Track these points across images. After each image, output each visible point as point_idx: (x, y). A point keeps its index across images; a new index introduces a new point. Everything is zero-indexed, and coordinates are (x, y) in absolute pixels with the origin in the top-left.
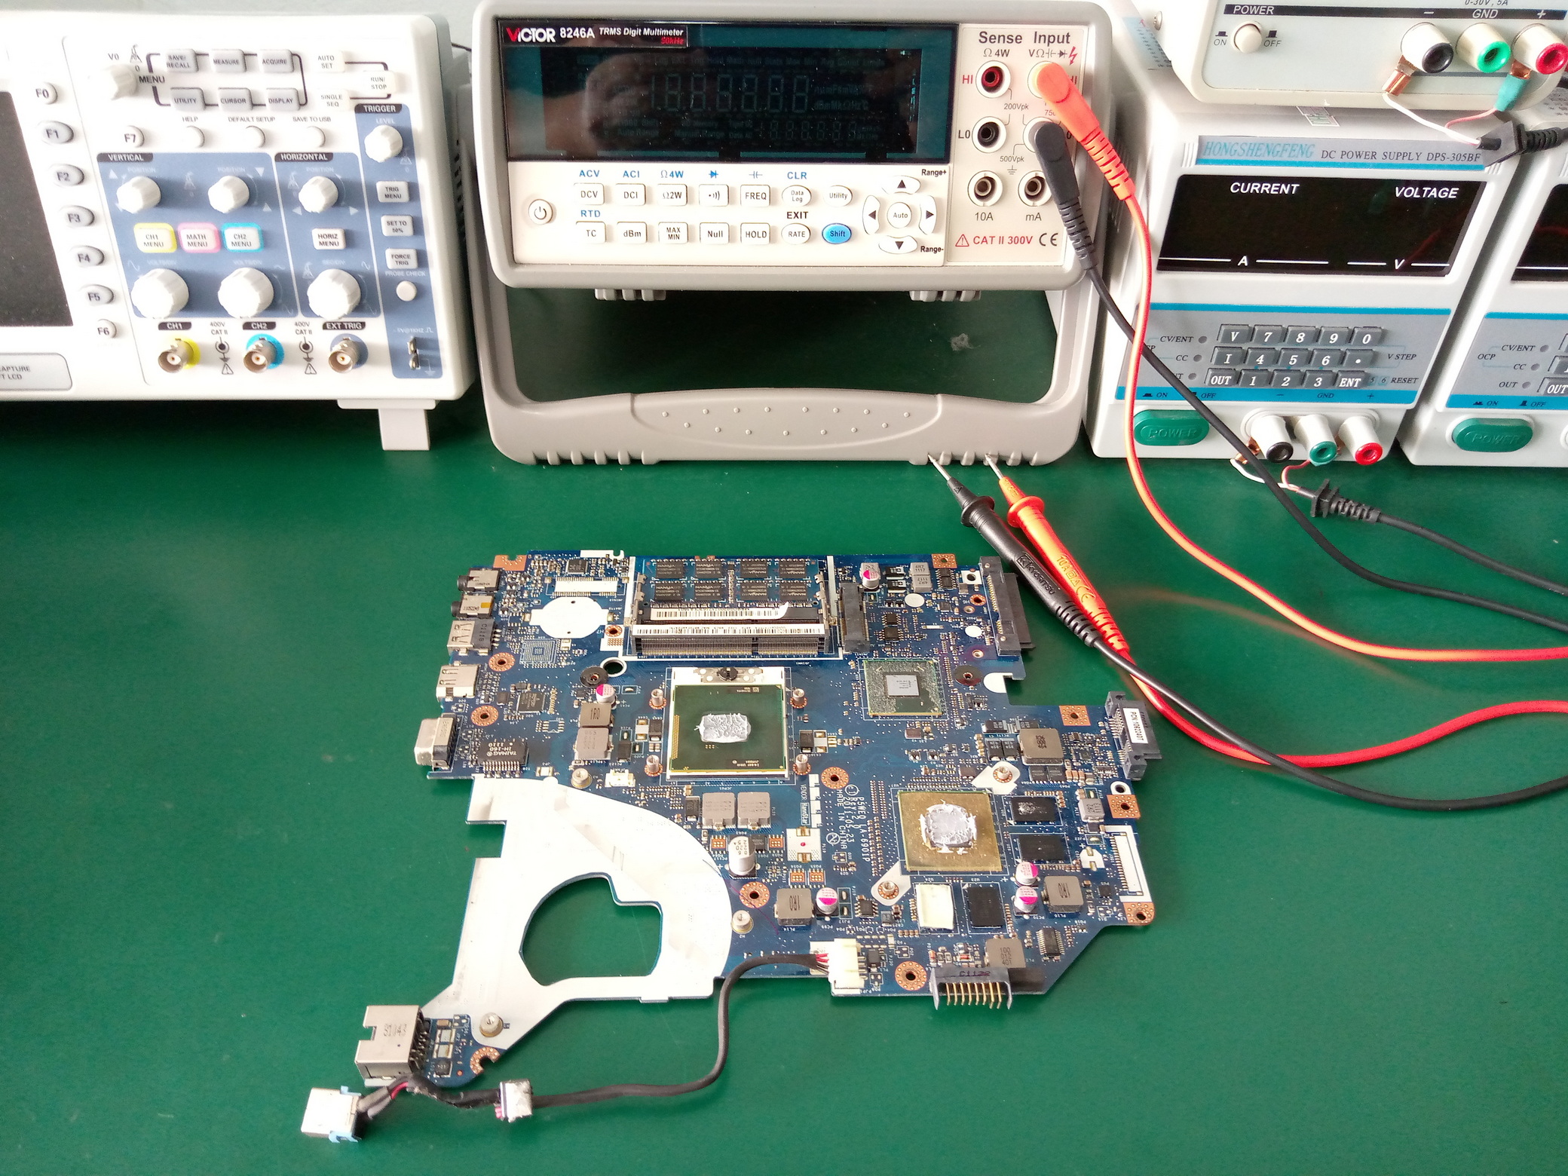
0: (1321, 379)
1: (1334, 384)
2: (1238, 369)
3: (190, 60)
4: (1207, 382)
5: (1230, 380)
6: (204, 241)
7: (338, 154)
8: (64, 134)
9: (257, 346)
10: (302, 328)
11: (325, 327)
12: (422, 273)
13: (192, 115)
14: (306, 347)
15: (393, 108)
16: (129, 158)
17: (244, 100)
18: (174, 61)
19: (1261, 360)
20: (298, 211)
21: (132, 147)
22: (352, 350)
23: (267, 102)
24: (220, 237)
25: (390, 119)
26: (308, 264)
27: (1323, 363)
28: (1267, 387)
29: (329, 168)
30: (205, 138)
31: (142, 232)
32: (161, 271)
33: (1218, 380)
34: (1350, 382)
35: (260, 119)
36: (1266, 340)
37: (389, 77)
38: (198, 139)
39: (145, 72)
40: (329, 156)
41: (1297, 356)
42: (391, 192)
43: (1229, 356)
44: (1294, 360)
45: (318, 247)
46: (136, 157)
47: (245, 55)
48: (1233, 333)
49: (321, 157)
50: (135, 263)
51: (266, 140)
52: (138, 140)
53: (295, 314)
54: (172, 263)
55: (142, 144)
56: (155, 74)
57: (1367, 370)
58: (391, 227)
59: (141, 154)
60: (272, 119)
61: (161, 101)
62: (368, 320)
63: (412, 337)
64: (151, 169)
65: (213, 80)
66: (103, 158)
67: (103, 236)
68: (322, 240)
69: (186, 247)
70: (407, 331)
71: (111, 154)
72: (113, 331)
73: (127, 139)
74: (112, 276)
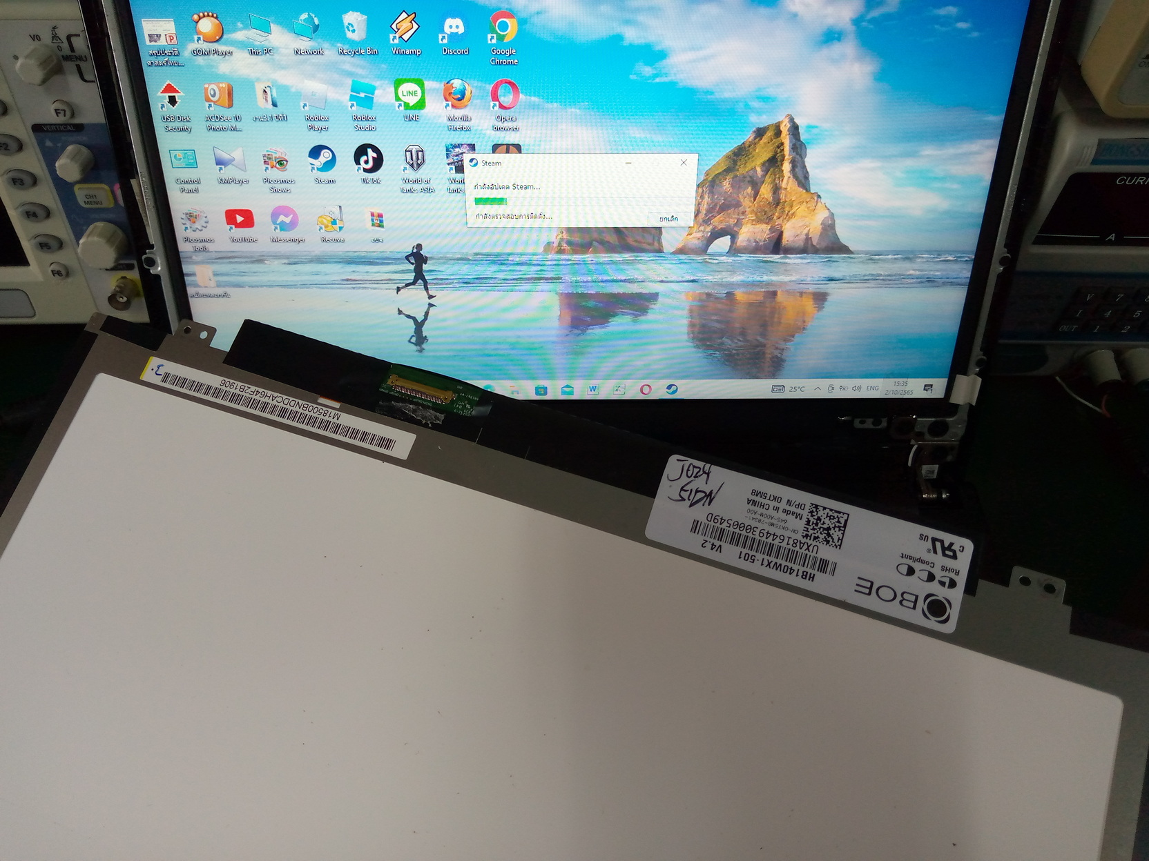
5: (1076, 328)
16: (62, 128)
21: (61, 119)
31: (81, 193)
32: (102, 225)
39: (66, 51)
41: (1141, 311)
43: (1081, 311)
46: (69, 128)
48: (1089, 295)
50: (79, 219)
52: (68, 113)
54: (111, 216)
55: (73, 115)
56: (77, 54)
59: (74, 125)
61: (86, 77)
64: (83, 137)
66: (37, 128)
67: (45, 195)
71: (45, 125)
72: (63, 273)
73: (57, 111)
74: (59, 226)
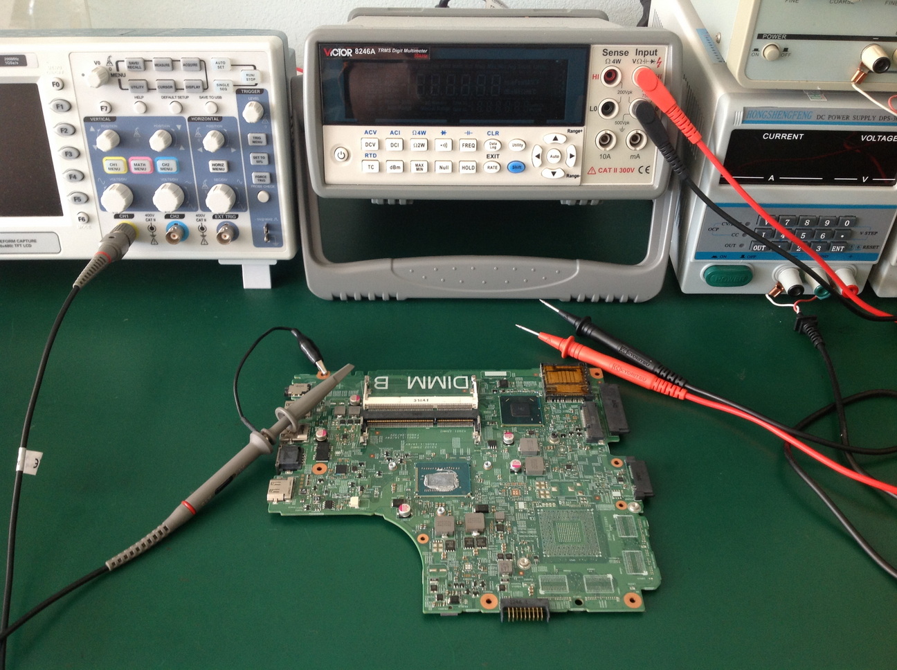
0: (820, 247)
1: (828, 249)
3: (141, 65)
4: (751, 249)
5: (765, 247)
6: (144, 167)
7: (225, 117)
8: (66, 107)
9: (174, 229)
10: (200, 218)
11: (214, 217)
12: (273, 186)
13: (140, 95)
14: (202, 229)
15: (259, 91)
16: (102, 119)
17: (171, 87)
18: (132, 65)
20: (201, 150)
21: (103, 113)
22: (231, 231)
23: (185, 88)
24: (154, 165)
25: (256, 98)
26: (205, 181)
27: (821, 237)
29: (220, 126)
30: (147, 109)
31: (107, 163)
32: (117, 185)
33: (758, 248)
34: (838, 248)
35: (180, 97)
37: (257, 74)
38: (143, 109)
39: (115, 71)
40: (220, 119)
41: (805, 233)
42: (256, 140)
43: (764, 233)
45: (211, 170)
46: (107, 119)
47: (173, 61)
49: (215, 119)
50: (103, 181)
51: (183, 109)
52: (108, 110)
53: (196, 210)
54: (123, 179)
55: (110, 112)
56: (120, 72)
57: (848, 242)
58: (256, 160)
59: (111, 118)
60: (187, 97)
61: (123, 87)
62: (240, 214)
63: (266, 224)
64: (114, 125)
65: (154, 76)
66: (87, 120)
67: (84, 165)
68: (214, 167)
69: (133, 171)
70: (263, 220)
71: (92, 117)
72: (87, 219)
73: (102, 109)
74: (89, 187)
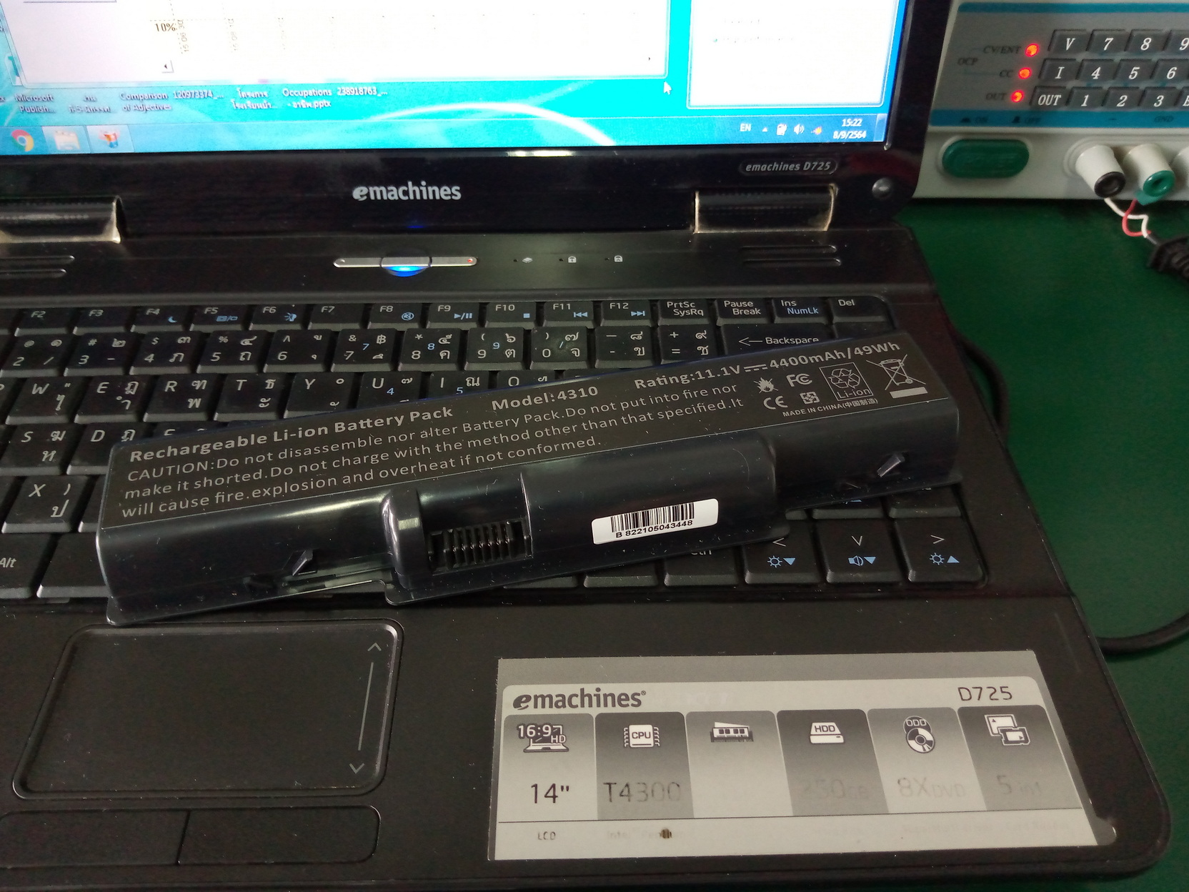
0: (1163, 97)
1: (1178, 103)
2: (1071, 84)
4: (1034, 103)
5: (1059, 99)
19: (1096, 74)
27: (1168, 77)
28: (1099, 109)
33: (1045, 100)
36: (1105, 49)
41: (1138, 68)
43: (1061, 68)
44: (1135, 72)
48: (1068, 39)
